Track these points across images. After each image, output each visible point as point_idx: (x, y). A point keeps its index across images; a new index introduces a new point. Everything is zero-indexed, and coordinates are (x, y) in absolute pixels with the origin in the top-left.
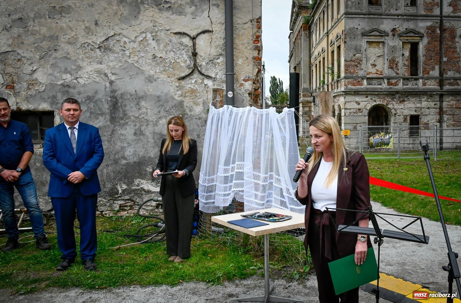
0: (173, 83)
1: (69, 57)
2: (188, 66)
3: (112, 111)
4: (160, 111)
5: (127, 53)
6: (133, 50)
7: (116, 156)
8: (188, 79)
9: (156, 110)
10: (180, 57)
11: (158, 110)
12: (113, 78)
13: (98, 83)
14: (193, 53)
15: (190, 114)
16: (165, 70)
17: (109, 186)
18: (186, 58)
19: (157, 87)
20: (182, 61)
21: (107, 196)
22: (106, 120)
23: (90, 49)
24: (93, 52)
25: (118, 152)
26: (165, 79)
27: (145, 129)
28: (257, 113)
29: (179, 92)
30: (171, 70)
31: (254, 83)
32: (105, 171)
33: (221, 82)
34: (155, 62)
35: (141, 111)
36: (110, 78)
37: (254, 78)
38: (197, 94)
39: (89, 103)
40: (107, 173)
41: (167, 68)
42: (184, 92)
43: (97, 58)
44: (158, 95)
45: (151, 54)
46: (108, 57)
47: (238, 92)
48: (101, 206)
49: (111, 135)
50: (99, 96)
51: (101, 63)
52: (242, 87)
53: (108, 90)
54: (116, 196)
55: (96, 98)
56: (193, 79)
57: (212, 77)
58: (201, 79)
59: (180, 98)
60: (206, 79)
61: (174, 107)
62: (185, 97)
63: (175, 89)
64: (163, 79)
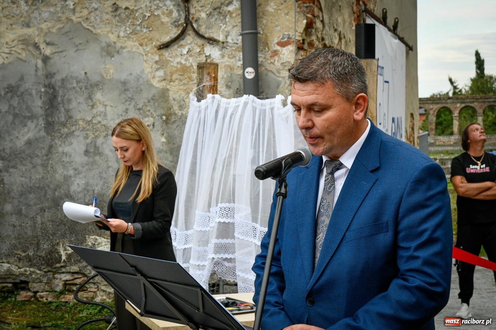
0: (150, 55)
2: (175, 22)
3: (48, 112)
4: (127, 109)
5: (70, 4)
7: (57, 194)
8: (176, 46)
9: (121, 108)
10: (160, 5)
11: (124, 108)
12: (48, 51)
13: (25, 61)
15: (180, 114)
16: (134, 32)
17: (46, 246)
18: (172, 7)
19: (121, 64)
20: (163, 14)
21: (42, 264)
22: (39, 127)
25: (58, 187)
26: (134, 50)
27: (102, 144)
28: (258, 107)
29: (161, 73)
30: (145, 30)
31: (300, 48)
32: (39, 219)
33: (235, 50)
34: (117, 18)
35: (95, 111)
36: (43, 51)
37: (300, 39)
38: (192, 74)
39: (11, 98)
40: (42, 223)
41: (138, 28)
42: (168, 73)
43: (21, 17)
44: (123, 80)
45: (110, 3)
46: (40, 14)
47: (269, 68)
48: (33, 282)
49: (47, 155)
50: (26, 85)
51: (28, 26)
52: (276, 58)
53: (40, 73)
54: (58, 265)
55: (22, 89)
56: (185, 46)
57: (219, 41)
58: (199, 46)
59: (161, 84)
60: (208, 45)
61: (151, 101)
62: (170, 82)
63: (154, 67)
64: (132, 48)
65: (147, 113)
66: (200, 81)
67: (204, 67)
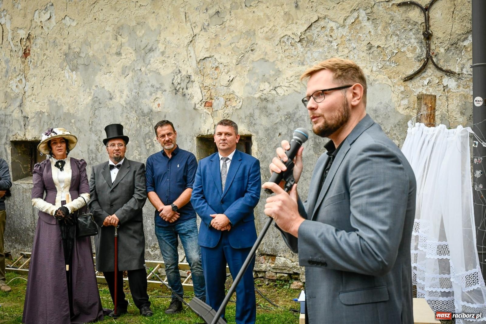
0: (396, 86)
1: (267, 58)
2: (418, 57)
5: (334, 44)
6: (343, 40)
8: (418, 79)
10: (406, 43)
13: (300, 93)
14: (424, 34)
16: (384, 67)
18: (416, 44)
20: (408, 50)
23: (290, 44)
24: (294, 48)
26: (384, 82)
29: (405, 102)
30: (393, 65)
33: (470, 81)
34: (371, 55)
39: (289, 123)
41: (388, 63)
42: (412, 101)
43: (298, 57)
44: (374, 108)
45: (366, 43)
46: (312, 54)
50: (301, 112)
51: (303, 64)
55: (297, 116)
56: (427, 77)
57: (455, 73)
58: (438, 78)
59: (406, 111)
60: (446, 76)
61: (397, 126)
62: (413, 109)
63: (399, 96)
64: (382, 81)
65: (394, 136)
66: (419, 110)
67: (421, 98)
